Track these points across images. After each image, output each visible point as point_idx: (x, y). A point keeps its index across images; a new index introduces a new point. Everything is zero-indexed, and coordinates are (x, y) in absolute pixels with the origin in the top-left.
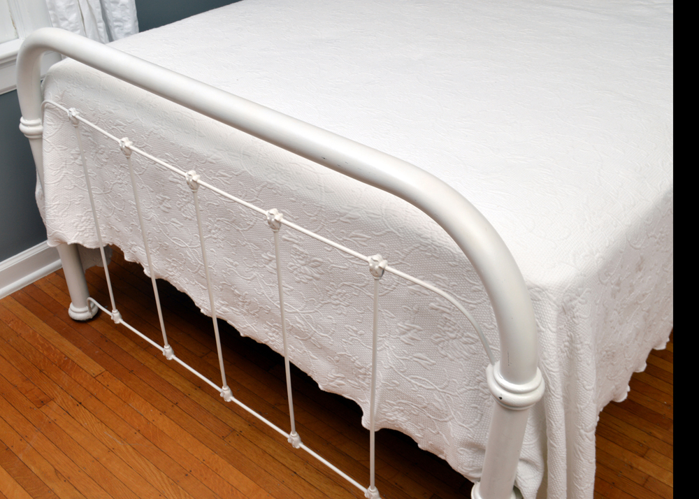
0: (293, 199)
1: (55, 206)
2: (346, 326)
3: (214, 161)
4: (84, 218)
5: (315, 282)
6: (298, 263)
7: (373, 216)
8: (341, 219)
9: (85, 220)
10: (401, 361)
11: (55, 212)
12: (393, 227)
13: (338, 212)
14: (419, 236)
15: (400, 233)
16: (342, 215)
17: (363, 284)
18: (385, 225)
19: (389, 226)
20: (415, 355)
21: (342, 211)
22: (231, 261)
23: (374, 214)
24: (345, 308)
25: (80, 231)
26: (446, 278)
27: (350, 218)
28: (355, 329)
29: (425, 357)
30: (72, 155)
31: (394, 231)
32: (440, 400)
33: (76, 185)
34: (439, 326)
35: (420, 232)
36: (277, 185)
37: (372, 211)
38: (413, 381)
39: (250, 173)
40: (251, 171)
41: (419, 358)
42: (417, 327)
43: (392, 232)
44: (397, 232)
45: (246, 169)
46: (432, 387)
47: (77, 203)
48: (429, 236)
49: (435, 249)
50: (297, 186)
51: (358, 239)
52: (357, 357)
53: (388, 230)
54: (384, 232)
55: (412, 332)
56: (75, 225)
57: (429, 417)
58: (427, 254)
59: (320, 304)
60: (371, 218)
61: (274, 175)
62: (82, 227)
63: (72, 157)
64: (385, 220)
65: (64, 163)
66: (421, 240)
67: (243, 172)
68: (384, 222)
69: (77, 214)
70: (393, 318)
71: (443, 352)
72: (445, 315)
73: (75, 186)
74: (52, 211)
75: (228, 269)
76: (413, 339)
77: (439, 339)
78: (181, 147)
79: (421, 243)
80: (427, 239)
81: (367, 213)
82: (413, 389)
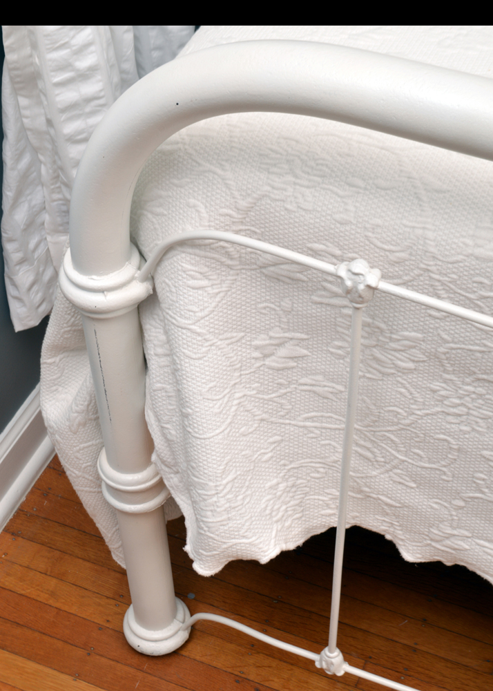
1: (229, 486)
4: (282, 486)
9: (284, 491)
11: (229, 501)
25: (277, 521)
30: (257, 348)
33: (265, 416)
47: (266, 457)
56: (268, 512)
62: (279, 508)
63: (257, 354)
65: (237, 374)
69: (269, 484)
73: (262, 420)
74: (222, 501)
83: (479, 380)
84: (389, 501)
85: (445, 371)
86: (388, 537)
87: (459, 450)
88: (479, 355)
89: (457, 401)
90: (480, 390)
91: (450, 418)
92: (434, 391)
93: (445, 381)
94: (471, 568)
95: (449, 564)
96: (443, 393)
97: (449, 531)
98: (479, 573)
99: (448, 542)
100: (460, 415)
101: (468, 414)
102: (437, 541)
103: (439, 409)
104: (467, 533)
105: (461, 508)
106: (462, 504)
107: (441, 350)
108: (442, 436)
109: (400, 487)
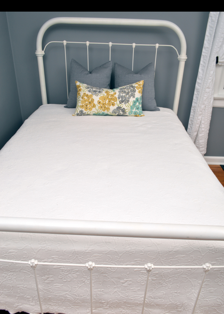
0: (142, 253)
2: (171, 292)
3: (90, 251)
5: (153, 282)
6: (144, 277)
7: (185, 247)
8: (170, 253)
10: (202, 295)
12: (196, 248)
13: (168, 251)
14: (208, 247)
15: (199, 249)
16: (170, 252)
17: (181, 274)
18: (192, 248)
19: (194, 248)
20: (207, 290)
21: (170, 250)
22: (99, 290)
23: (185, 246)
24: (170, 286)
26: (222, 258)
27: (174, 252)
28: (176, 291)
29: (212, 289)
31: (197, 249)
32: (220, 301)
34: (218, 276)
35: (208, 246)
36: (132, 250)
37: (183, 245)
38: (207, 299)
39: (114, 250)
40: (114, 249)
41: (209, 290)
42: (208, 279)
43: (196, 250)
44: (198, 250)
45: (112, 249)
46: (216, 298)
48: (212, 246)
49: (216, 250)
50: (143, 247)
51: (178, 258)
52: (178, 302)
53: (194, 250)
54: (192, 251)
55: (205, 282)
57: (214, 309)
58: (213, 253)
59: (156, 289)
60: (185, 248)
61: (128, 246)
64: (191, 247)
66: (209, 249)
67: (110, 251)
68: (191, 248)
70: (196, 280)
71: (221, 284)
72: (221, 271)
75: (98, 294)
76: (206, 285)
77: (218, 280)
78: (65, 251)
79: (210, 250)
80: (211, 247)
81: (182, 247)
82: (207, 302)
83: (11, 271)
84: (3, 302)
85: (4, 271)
86: (6, 310)
87: (12, 287)
88: (9, 267)
89: (8, 277)
90: (12, 273)
91: (8, 281)
92: (3, 276)
93: (5, 273)
94: (25, 311)
95: (20, 312)
96: (5, 276)
97: (17, 305)
98: (26, 312)
99: (18, 307)
100: (10, 280)
101: (11, 279)
102: (16, 308)
103: (5, 279)
104: (21, 304)
105: (18, 299)
106: (17, 298)
107: (1, 267)
108: (8, 285)
109: (4, 298)
